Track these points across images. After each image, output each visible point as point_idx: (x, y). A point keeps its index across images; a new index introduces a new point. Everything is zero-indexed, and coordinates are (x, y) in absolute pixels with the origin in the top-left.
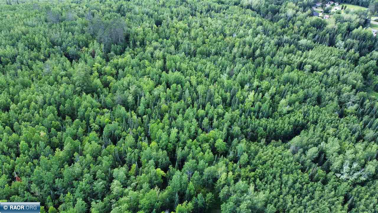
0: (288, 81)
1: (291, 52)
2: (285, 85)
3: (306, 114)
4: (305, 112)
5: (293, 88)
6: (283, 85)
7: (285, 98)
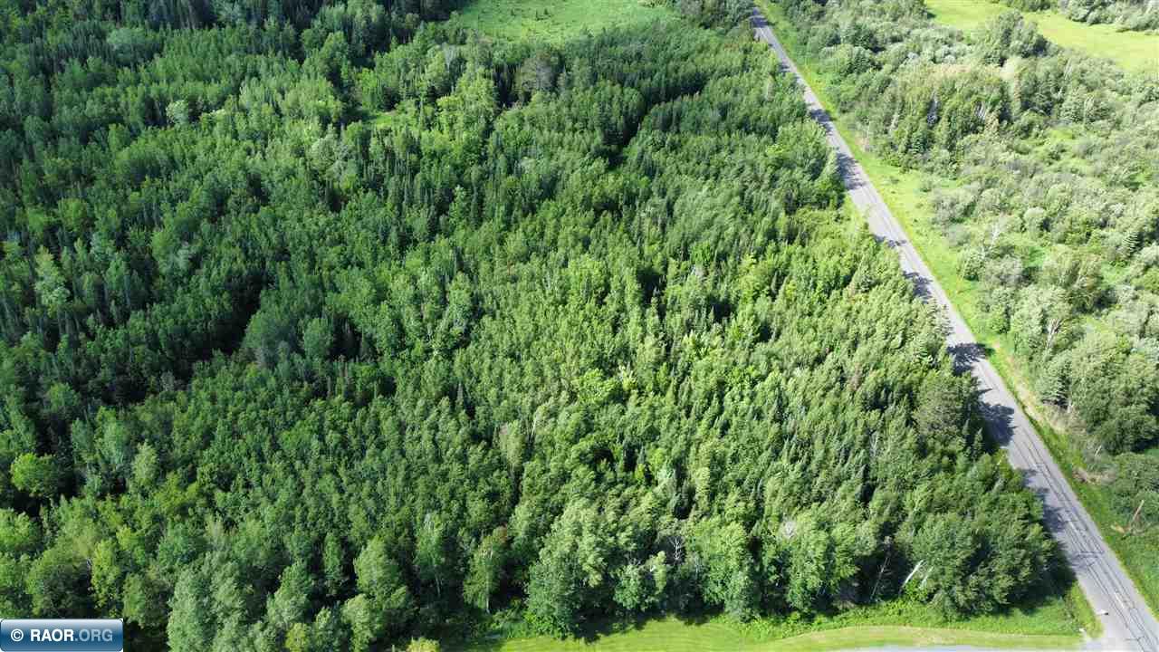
0: (143, 171)
1: (98, 80)
2: (139, 190)
3: (245, 242)
4: (240, 241)
5: (168, 189)
6: (133, 190)
7: (161, 225)
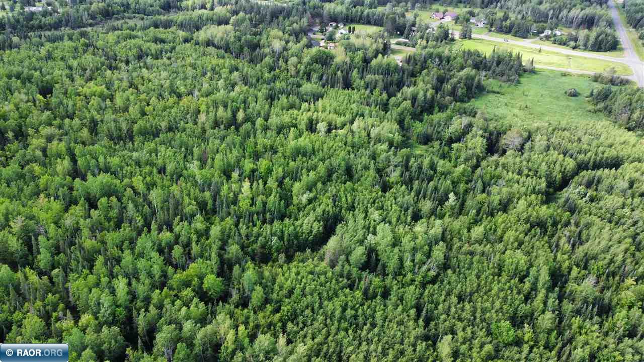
0: (299, 152)
1: (292, 107)
2: (295, 161)
3: (335, 198)
4: (333, 196)
5: (308, 163)
6: (293, 160)
7: (300, 180)
